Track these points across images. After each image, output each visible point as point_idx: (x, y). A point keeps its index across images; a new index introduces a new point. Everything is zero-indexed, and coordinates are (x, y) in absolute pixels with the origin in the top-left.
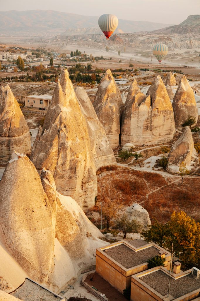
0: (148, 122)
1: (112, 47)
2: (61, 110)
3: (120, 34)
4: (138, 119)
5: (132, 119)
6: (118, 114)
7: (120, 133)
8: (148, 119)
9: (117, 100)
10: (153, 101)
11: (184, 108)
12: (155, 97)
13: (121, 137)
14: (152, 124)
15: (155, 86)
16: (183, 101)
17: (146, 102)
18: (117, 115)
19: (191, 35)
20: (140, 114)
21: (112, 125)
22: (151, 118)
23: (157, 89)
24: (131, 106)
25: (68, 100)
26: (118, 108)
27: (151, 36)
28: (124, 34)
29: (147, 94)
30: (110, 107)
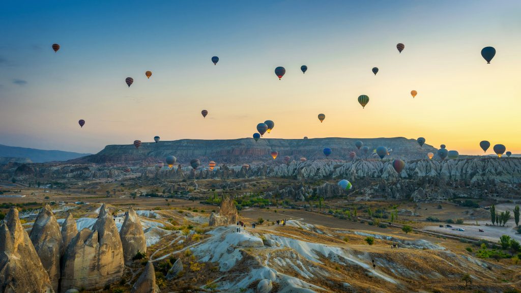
0: (96, 261)
1: (20, 178)
2: (8, 258)
3: (29, 164)
4: (84, 258)
5: (76, 260)
6: (58, 255)
7: (59, 278)
8: (95, 257)
9: (58, 239)
10: (100, 237)
11: (132, 241)
12: (103, 232)
13: (62, 283)
14: (100, 263)
15: (103, 219)
16: (131, 233)
17: (93, 238)
18: (56, 257)
19: (109, 164)
20: (85, 252)
21: (50, 269)
22: (99, 255)
23: (105, 223)
24: (76, 243)
25: (16, 246)
26: (58, 248)
27: (66, 165)
28: (34, 164)
29: (94, 229)
30: (49, 248)
